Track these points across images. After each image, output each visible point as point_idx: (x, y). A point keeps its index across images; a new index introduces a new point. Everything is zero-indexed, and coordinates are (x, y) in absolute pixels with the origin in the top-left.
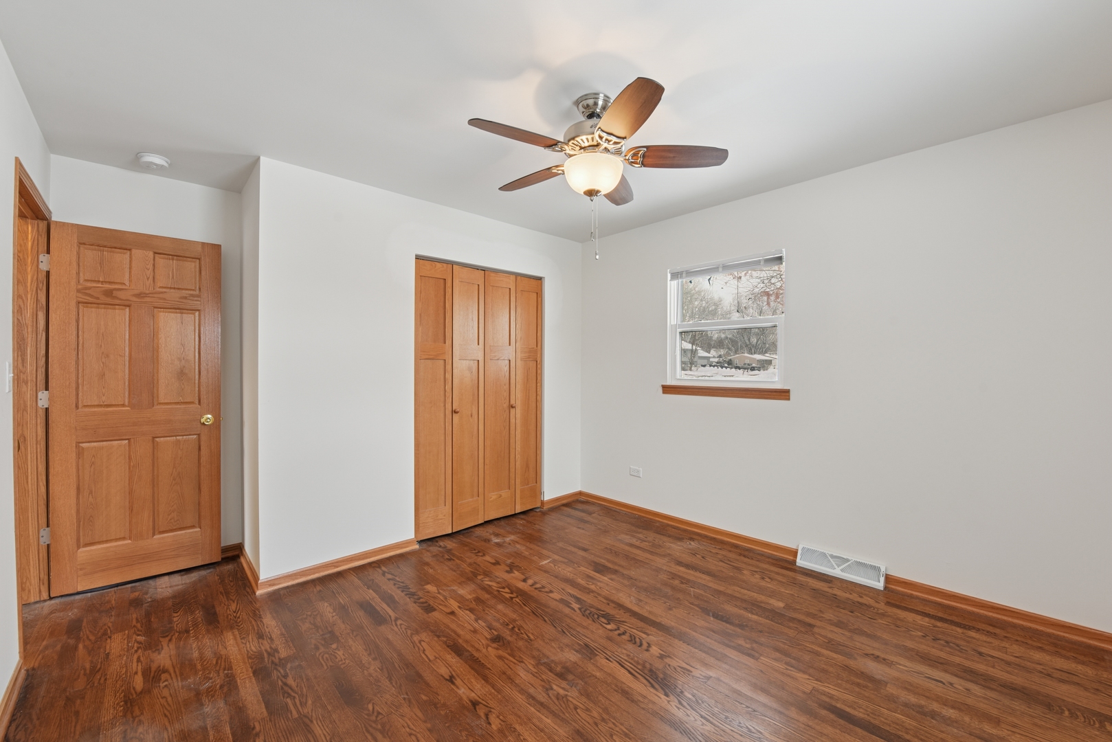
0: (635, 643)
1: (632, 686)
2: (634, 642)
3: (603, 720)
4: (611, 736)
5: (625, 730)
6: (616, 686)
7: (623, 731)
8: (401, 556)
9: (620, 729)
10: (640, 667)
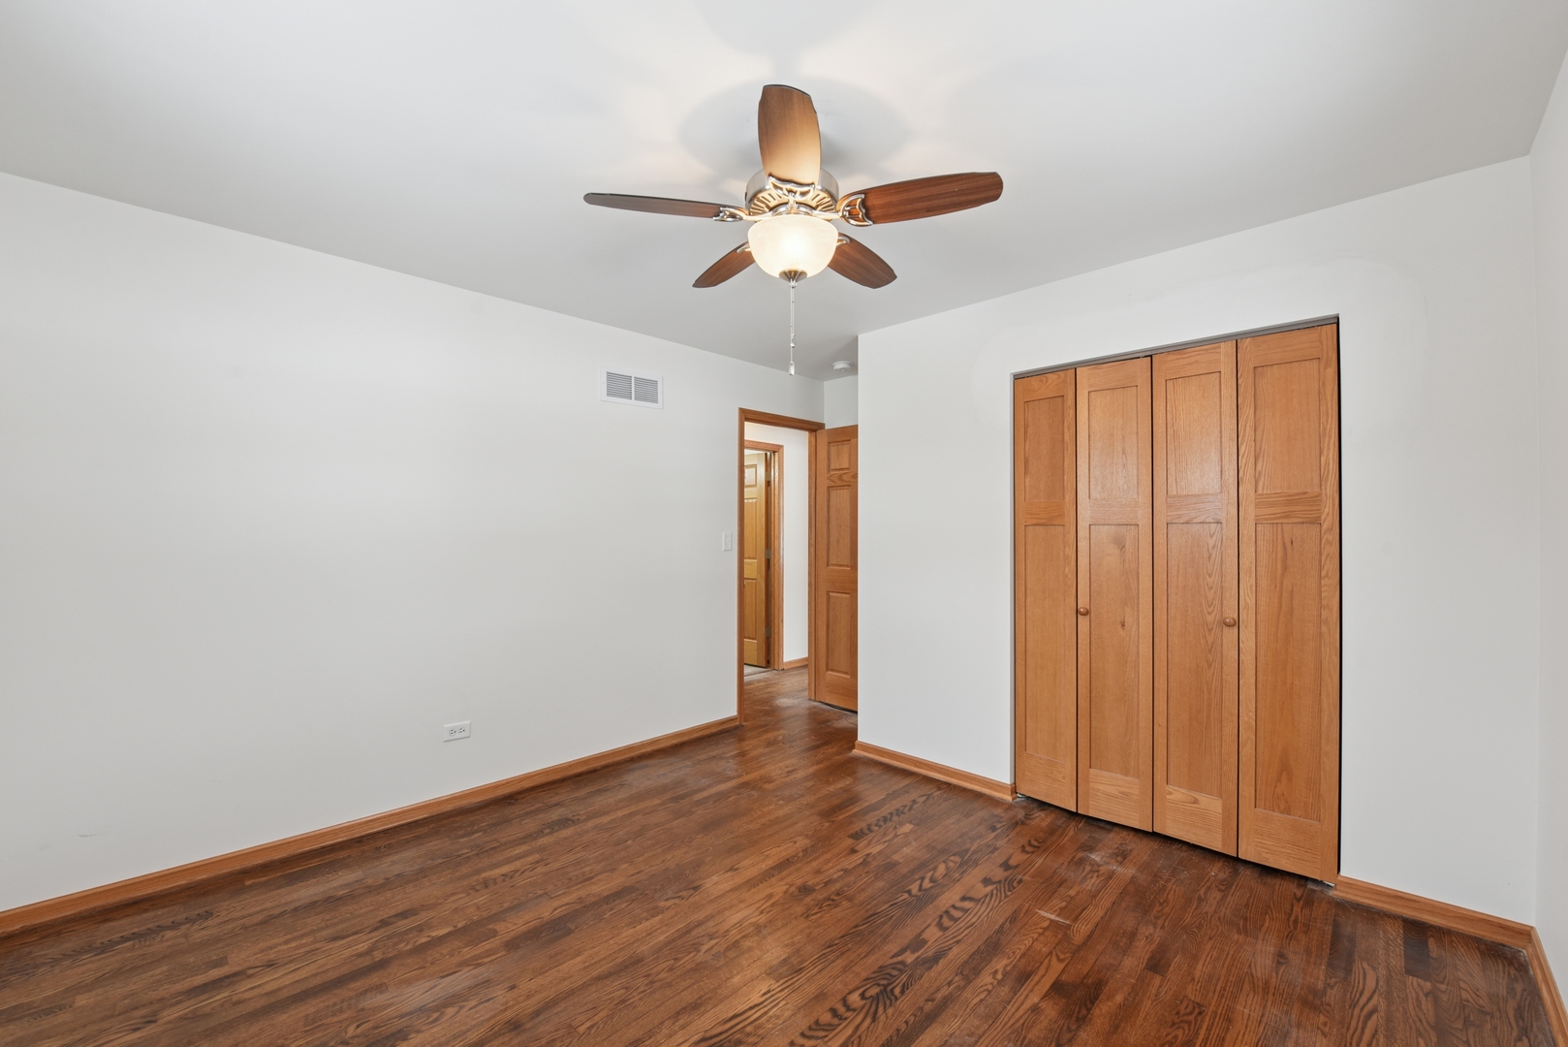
0: (810, 1028)
1: (707, 1016)
2: (814, 1027)
3: (652, 982)
4: (626, 988)
5: (631, 1001)
6: (710, 998)
7: (629, 1000)
8: (979, 795)
9: (633, 997)
10: (749, 1029)
